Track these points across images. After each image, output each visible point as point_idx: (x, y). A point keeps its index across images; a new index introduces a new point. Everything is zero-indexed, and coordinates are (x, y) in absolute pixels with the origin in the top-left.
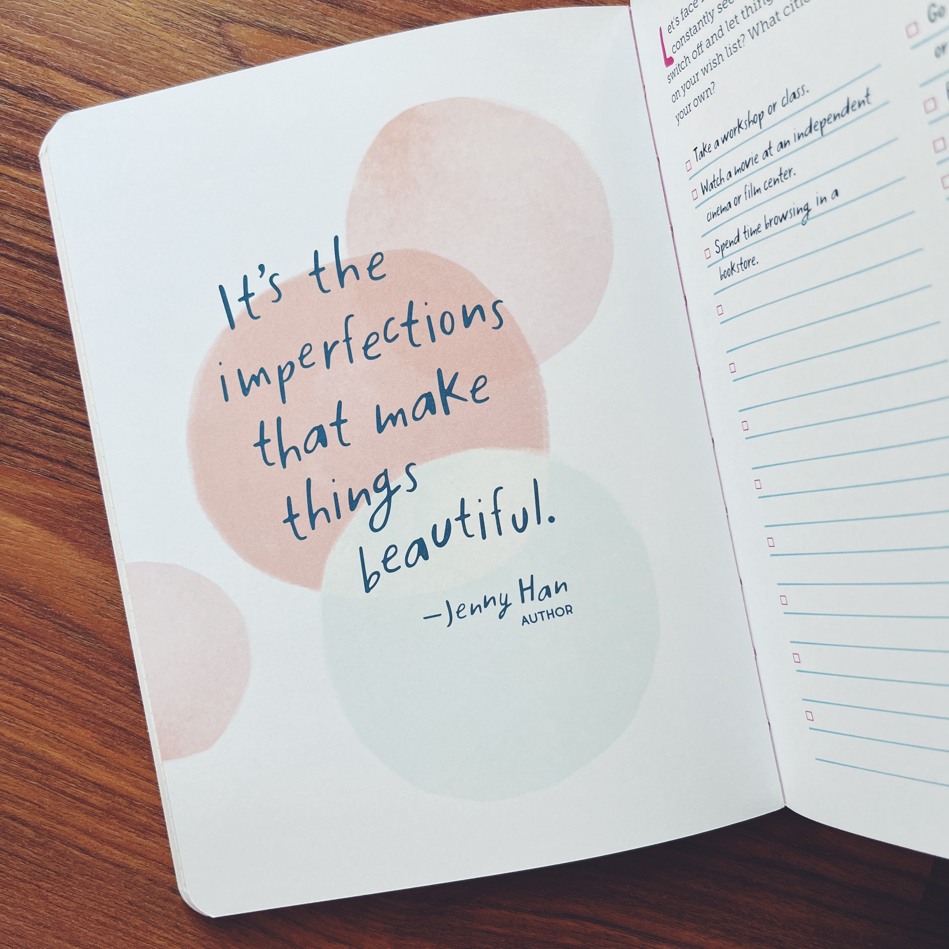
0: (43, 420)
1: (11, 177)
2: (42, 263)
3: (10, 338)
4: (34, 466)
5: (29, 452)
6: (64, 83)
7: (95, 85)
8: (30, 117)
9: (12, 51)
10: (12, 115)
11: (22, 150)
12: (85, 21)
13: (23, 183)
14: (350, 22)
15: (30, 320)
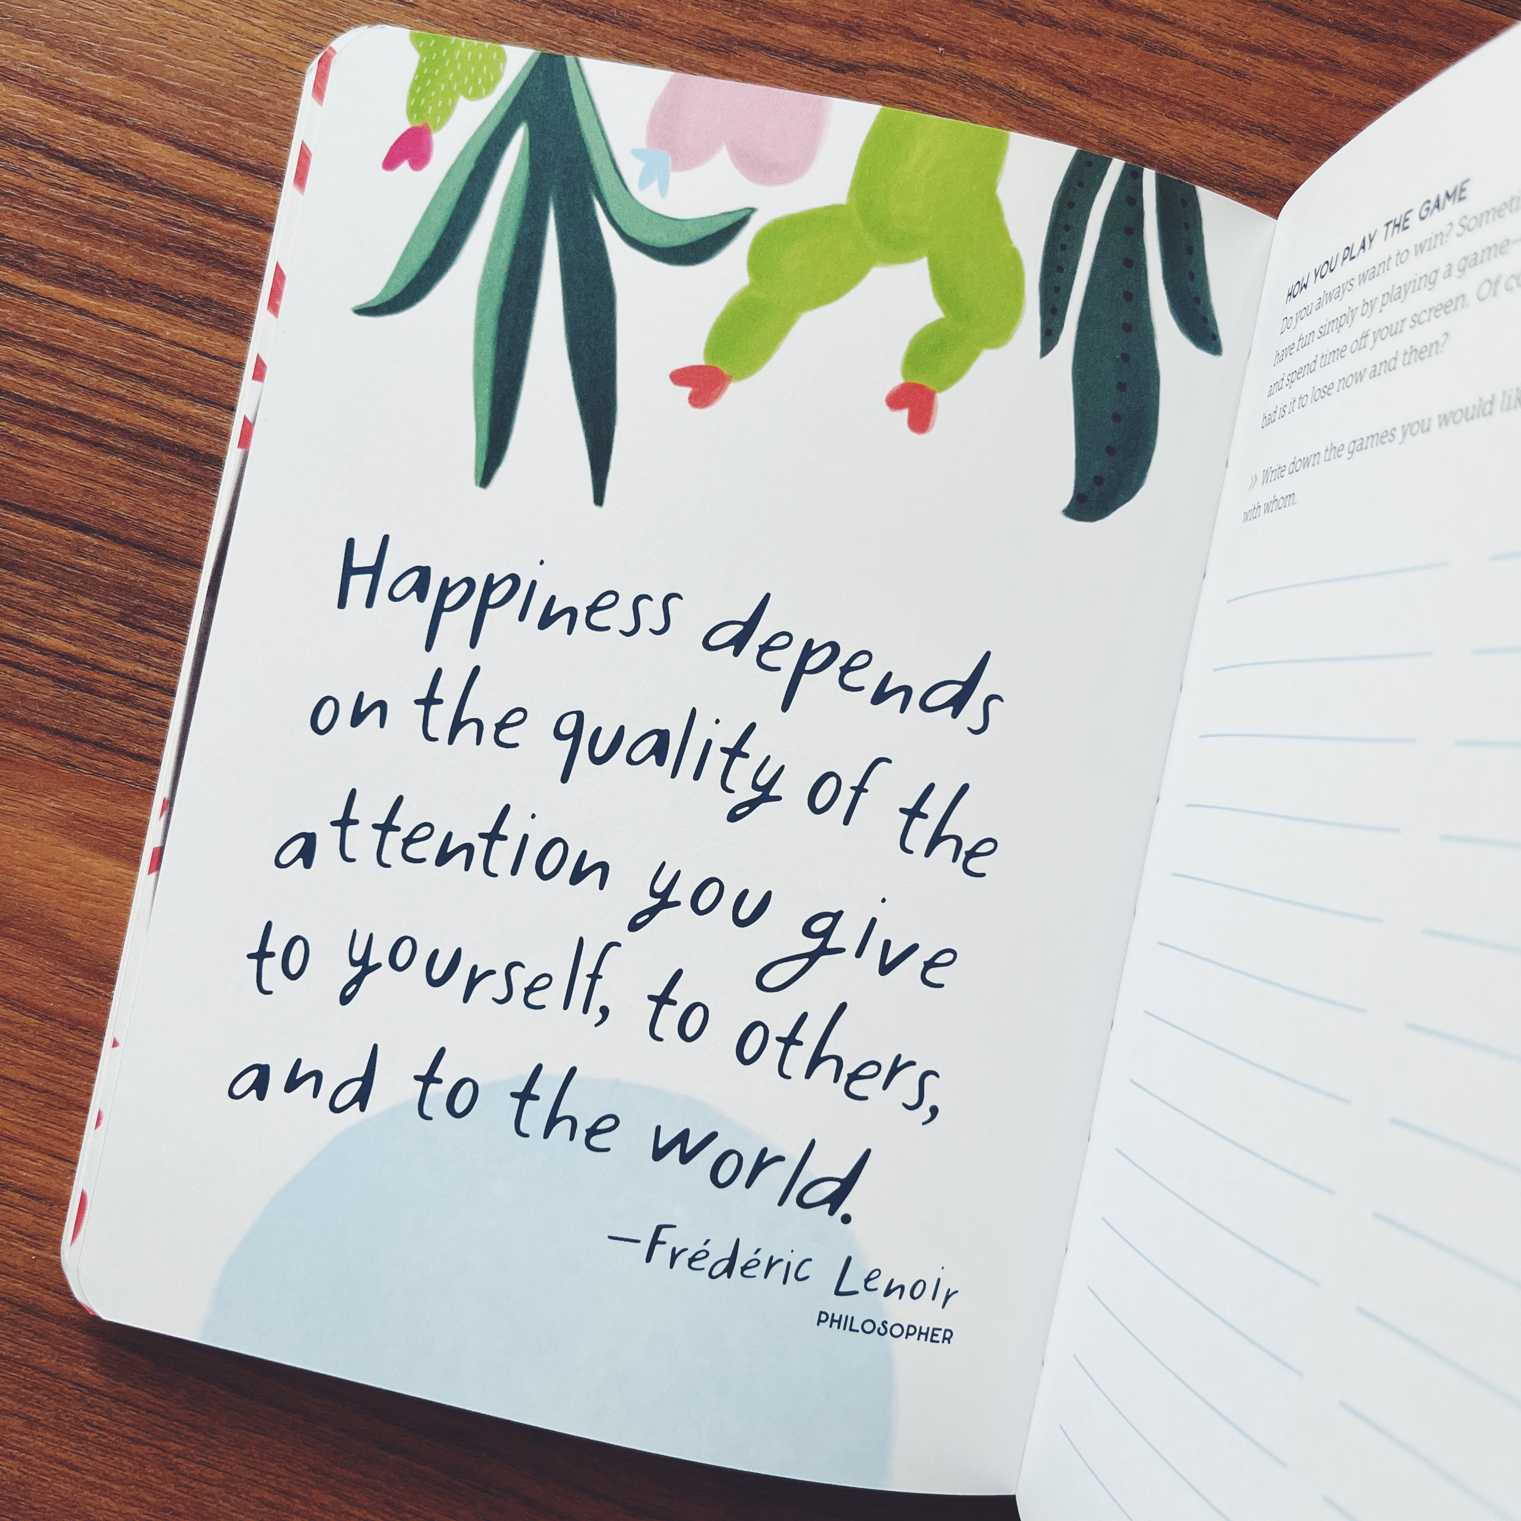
0: (142, 700)
1: (75, 308)
2: (131, 446)
3: (83, 569)
4: (129, 773)
5: (121, 751)
6: (155, 152)
7: (207, 155)
8: (100, 208)
9: (67, 101)
10: (72, 207)
11: (91, 263)
12: (186, 51)
13: (95, 317)
14: (616, 43)
15: (115, 538)
